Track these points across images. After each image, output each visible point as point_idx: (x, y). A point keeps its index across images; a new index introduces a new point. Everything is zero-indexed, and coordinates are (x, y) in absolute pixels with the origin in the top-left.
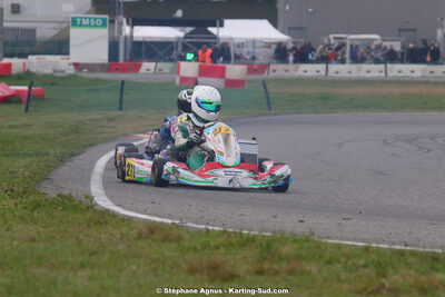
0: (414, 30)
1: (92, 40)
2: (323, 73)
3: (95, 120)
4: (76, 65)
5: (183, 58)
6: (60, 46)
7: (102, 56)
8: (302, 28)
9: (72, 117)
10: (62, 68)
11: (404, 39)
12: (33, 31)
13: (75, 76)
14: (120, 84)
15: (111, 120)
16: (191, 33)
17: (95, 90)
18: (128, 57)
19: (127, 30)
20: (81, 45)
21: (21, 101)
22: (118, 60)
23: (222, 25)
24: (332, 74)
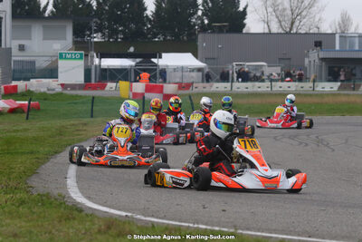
0: (290, 59)
1: (74, 68)
2: (229, 88)
3: (73, 125)
4: (62, 85)
6: (52, 72)
7: (80, 79)
8: (214, 59)
10: (53, 87)
11: (282, 65)
12: (33, 63)
13: (60, 94)
14: (91, 99)
15: (85, 124)
16: (140, 62)
17: (75, 103)
18: (97, 80)
19: (96, 61)
20: (66, 71)
21: (23, 112)
22: (90, 81)
23: (160, 57)
24: (235, 89)
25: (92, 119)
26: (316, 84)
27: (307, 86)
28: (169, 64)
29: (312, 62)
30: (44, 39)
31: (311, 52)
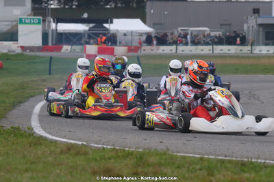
0: (230, 25)
1: (32, 32)
2: (174, 51)
3: (34, 81)
4: (22, 47)
5: (88, 43)
6: (12, 36)
7: (37, 41)
8: (161, 24)
9: (20, 79)
10: (13, 49)
11: (223, 30)
14: (49, 58)
15: (44, 81)
16: (93, 27)
17: (34, 63)
18: (54, 42)
19: (53, 25)
20: (25, 35)
22: (47, 44)
23: (112, 22)
24: (179, 51)
26: (254, 47)
27: (246, 49)
28: (120, 29)
29: (251, 28)
30: (5, 5)
31: (249, 18)
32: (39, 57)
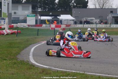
0: (102, 17)
1: (32, 20)
2: (82, 26)
3: (32, 38)
4: (28, 25)
6: (25, 21)
7: (34, 23)
8: (78, 17)
10: (25, 26)
11: (100, 19)
12: (19, 18)
13: (28, 28)
14: (37, 30)
15: (36, 38)
16: (54, 18)
17: (32, 31)
18: (40, 23)
19: (39, 17)
20: (29, 21)
21: (15, 34)
22: (37, 24)
23: (60, 16)
24: (84, 27)
25: (38, 36)
26: (111, 25)
27: (108, 25)
28: (63, 18)
29: (110, 18)
30: (22, 10)
31: (109, 14)
32: (34, 29)
